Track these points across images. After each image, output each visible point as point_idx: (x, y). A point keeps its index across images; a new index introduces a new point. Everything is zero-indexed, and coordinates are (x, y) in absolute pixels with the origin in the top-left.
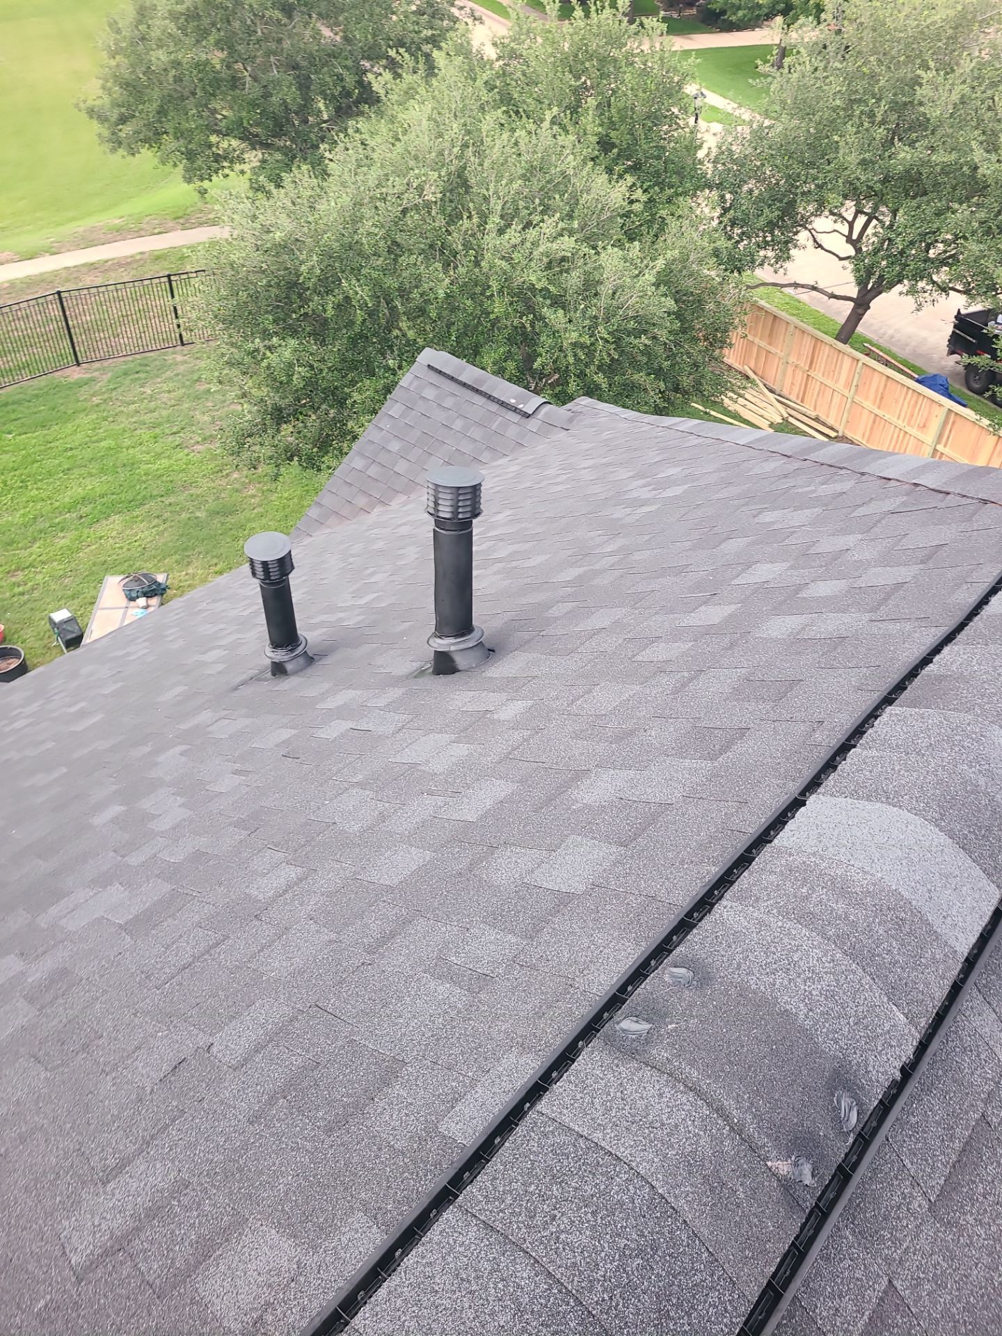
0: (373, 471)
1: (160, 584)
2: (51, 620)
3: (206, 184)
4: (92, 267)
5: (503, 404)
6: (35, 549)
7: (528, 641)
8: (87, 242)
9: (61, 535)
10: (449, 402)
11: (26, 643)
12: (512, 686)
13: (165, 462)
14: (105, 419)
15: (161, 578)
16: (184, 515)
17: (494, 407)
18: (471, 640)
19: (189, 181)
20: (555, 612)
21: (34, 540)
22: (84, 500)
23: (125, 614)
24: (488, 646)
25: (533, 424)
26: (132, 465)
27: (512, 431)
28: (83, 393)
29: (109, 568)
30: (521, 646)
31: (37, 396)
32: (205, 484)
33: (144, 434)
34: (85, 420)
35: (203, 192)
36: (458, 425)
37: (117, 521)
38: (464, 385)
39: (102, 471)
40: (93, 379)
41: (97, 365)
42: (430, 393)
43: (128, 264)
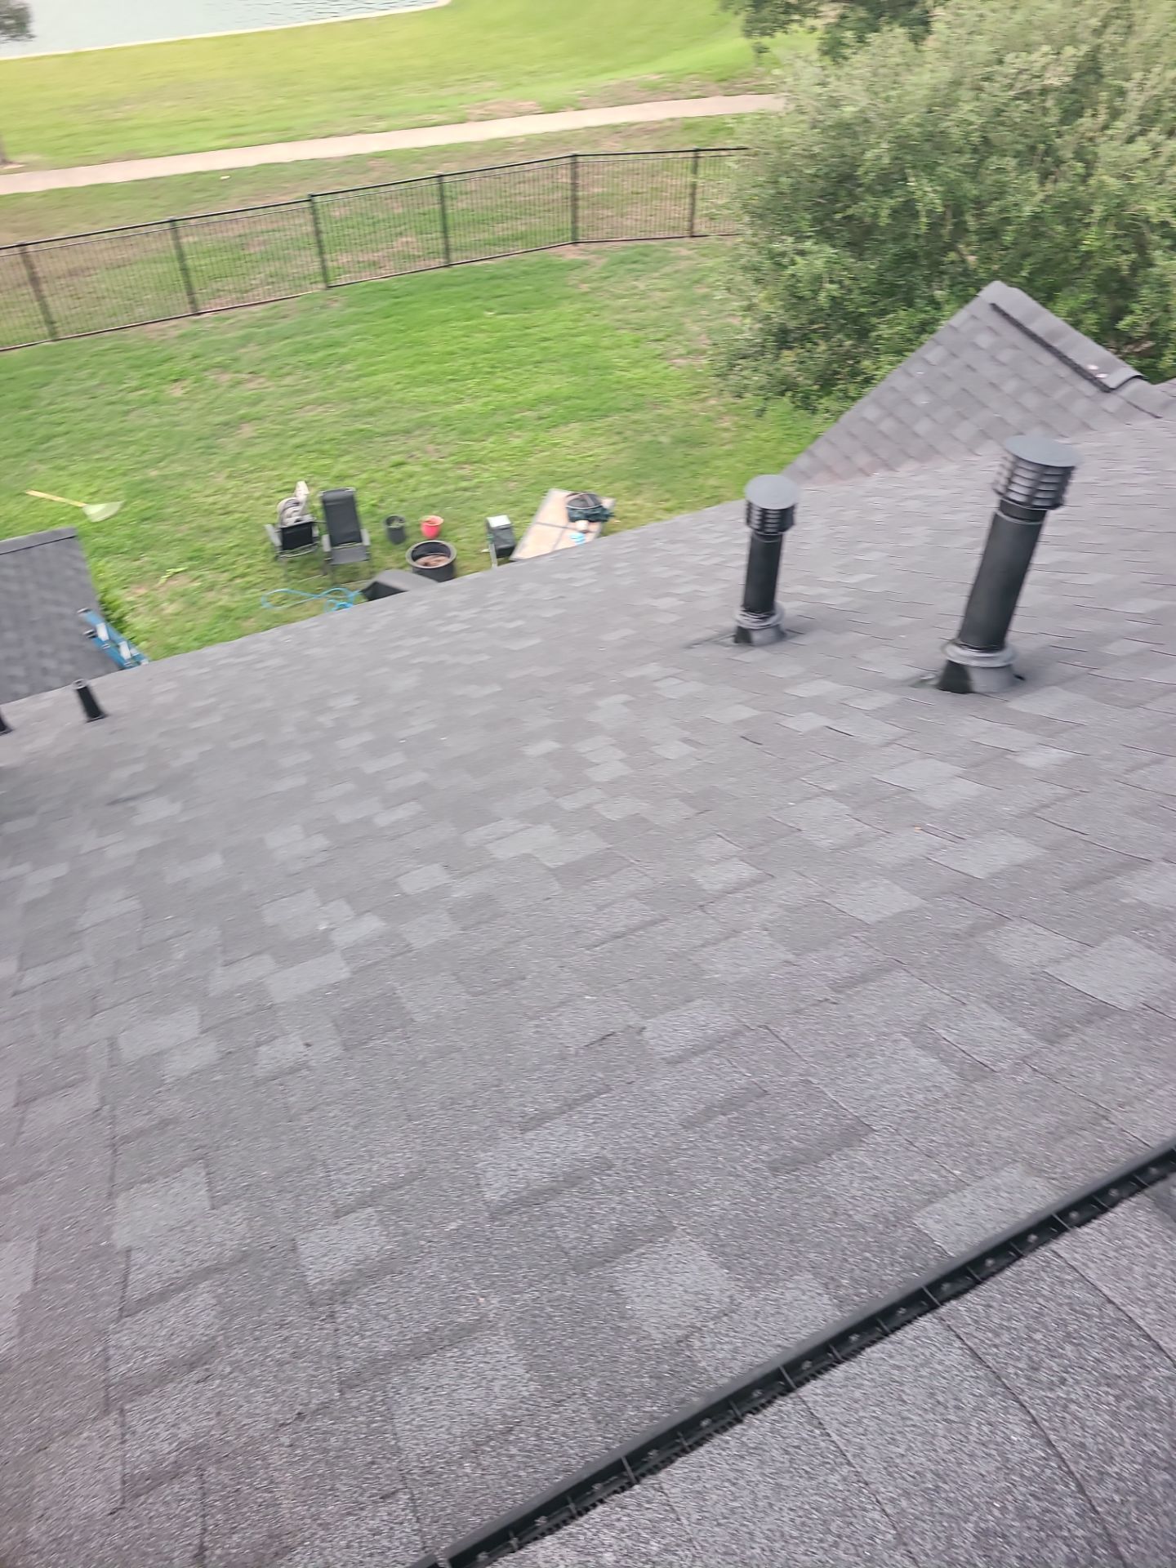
0: (887, 425)
1: (604, 510)
2: (488, 525)
3: (766, 41)
4: (615, 130)
5: (1079, 370)
6: (489, 443)
7: (1073, 678)
8: (617, 98)
9: (517, 433)
10: (1006, 355)
11: (459, 544)
12: (1046, 729)
13: (638, 372)
14: (589, 311)
15: (607, 503)
16: (647, 438)
17: (1064, 371)
18: (998, 659)
19: (748, 34)
20: (1114, 649)
21: (490, 434)
22: (549, 400)
23: (561, 534)
24: (1019, 671)
25: (1111, 403)
26: (605, 368)
27: (1080, 406)
28: (574, 277)
29: (558, 480)
30: (1064, 682)
31: (526, 273)
32: (678, 405)
33: (627, 335)
34: (567, 308)
35: (761, 50)
36: (1010, 386)
37: (575, 430)
38: (1033, 337)
39: (574, 371)
40: (586, 263)
41: (594, 247)
42: (984, 340)
43: (654, 130)
